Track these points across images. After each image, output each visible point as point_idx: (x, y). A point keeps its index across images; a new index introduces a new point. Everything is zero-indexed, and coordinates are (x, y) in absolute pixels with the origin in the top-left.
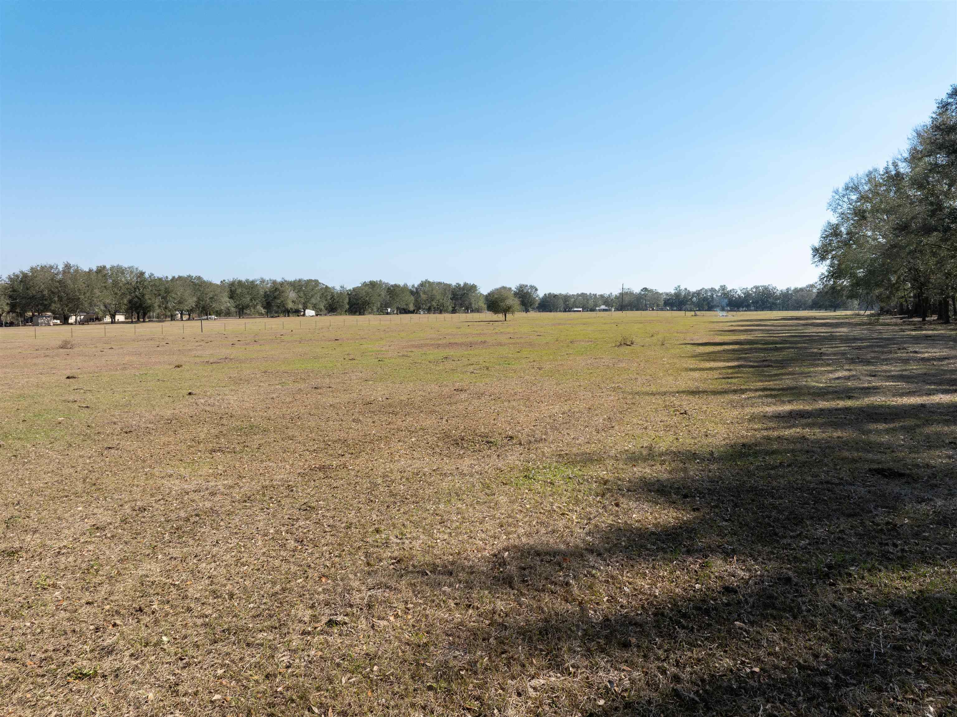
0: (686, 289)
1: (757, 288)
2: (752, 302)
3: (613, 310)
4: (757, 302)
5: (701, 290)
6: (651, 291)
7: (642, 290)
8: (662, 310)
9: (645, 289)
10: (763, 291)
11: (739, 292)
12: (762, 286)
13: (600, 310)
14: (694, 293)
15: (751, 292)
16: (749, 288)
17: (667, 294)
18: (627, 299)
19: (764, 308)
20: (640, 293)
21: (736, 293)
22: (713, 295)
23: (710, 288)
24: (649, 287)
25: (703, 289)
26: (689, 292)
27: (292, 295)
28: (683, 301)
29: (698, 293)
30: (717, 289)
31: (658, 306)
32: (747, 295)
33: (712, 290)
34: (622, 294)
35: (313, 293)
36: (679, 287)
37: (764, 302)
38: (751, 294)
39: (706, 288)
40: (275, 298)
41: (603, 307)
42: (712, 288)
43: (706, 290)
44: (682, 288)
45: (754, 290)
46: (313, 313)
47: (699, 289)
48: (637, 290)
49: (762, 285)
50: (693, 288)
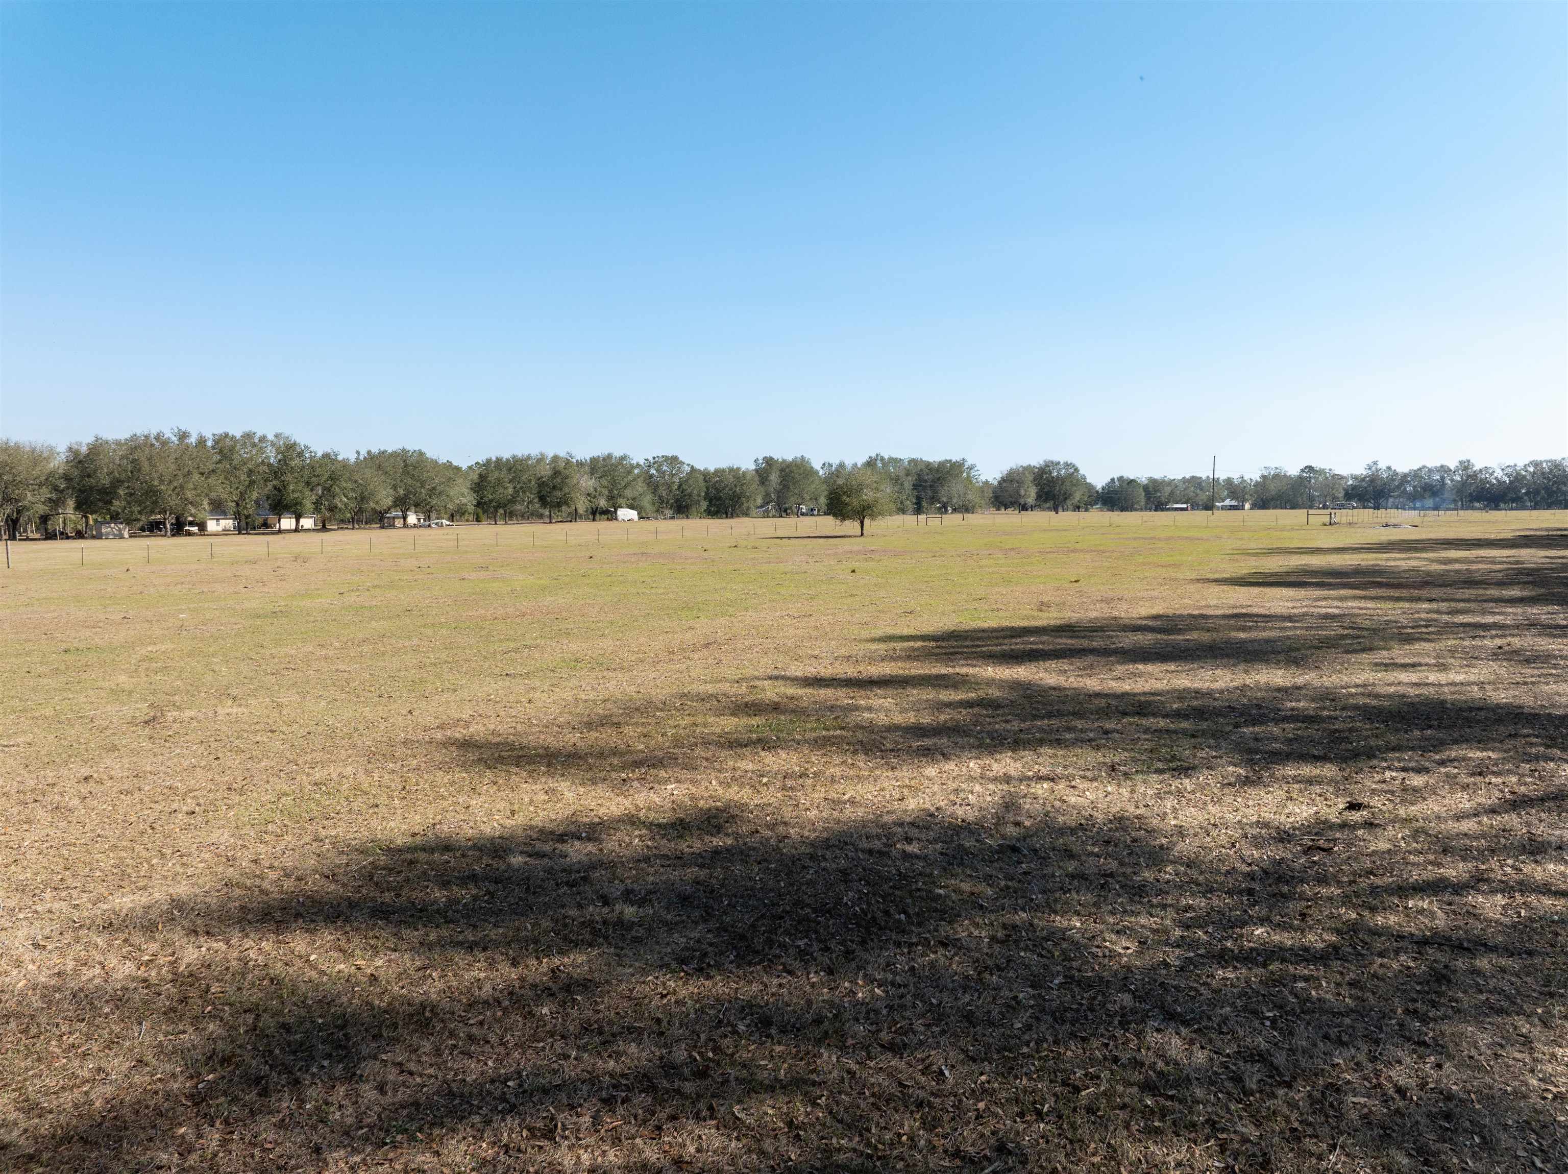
0: (1389, 468)
1: (1536, 464)
2: (1526, 494)
3: (1247, 506)
4: (1537, 492)
5: (1420, 469)
6: (1322, 472)
7: (1302, 471)
8: (1342, 507)
9: (1310, 468)
10: (1551, 470)
11: (1499, 474)
12: (1547, 462)
13: (1223, 508)
14: (1405, 476)
15: (1524, 473)
16: (1521, 464)
17: (1355, 478)
18: (1273, 488)
19: (1552, 503)
20: (1300, 477)
21: (1492, 474)
22: (1443, 478)
23: (1439, 465)
24: (1317, 464)
25: (1424, 467)
26: (1396, 473)
27: (587, 483)
28: (1382, 491)
29: (1416, 474)
30: (1452, 468)
31: (1334, 499)
32: (1517, 479)
33: (1443, 469)
34: (1264, 477)
35: (630, 478)
36: (1375, 463)
37: (1550, 493)
38: (1524, 477)
39: (1429, 465)
40: (554, 487)
41: (1228, 502)
42: (1442, 466)
43: (1430, 470)
44: (1382, 465)
45: (1531, 469)
46: (633, 514)
47: (1415, 468)
48: (1293, 470)
49: (1548, 458)
50: (1403, 466)
